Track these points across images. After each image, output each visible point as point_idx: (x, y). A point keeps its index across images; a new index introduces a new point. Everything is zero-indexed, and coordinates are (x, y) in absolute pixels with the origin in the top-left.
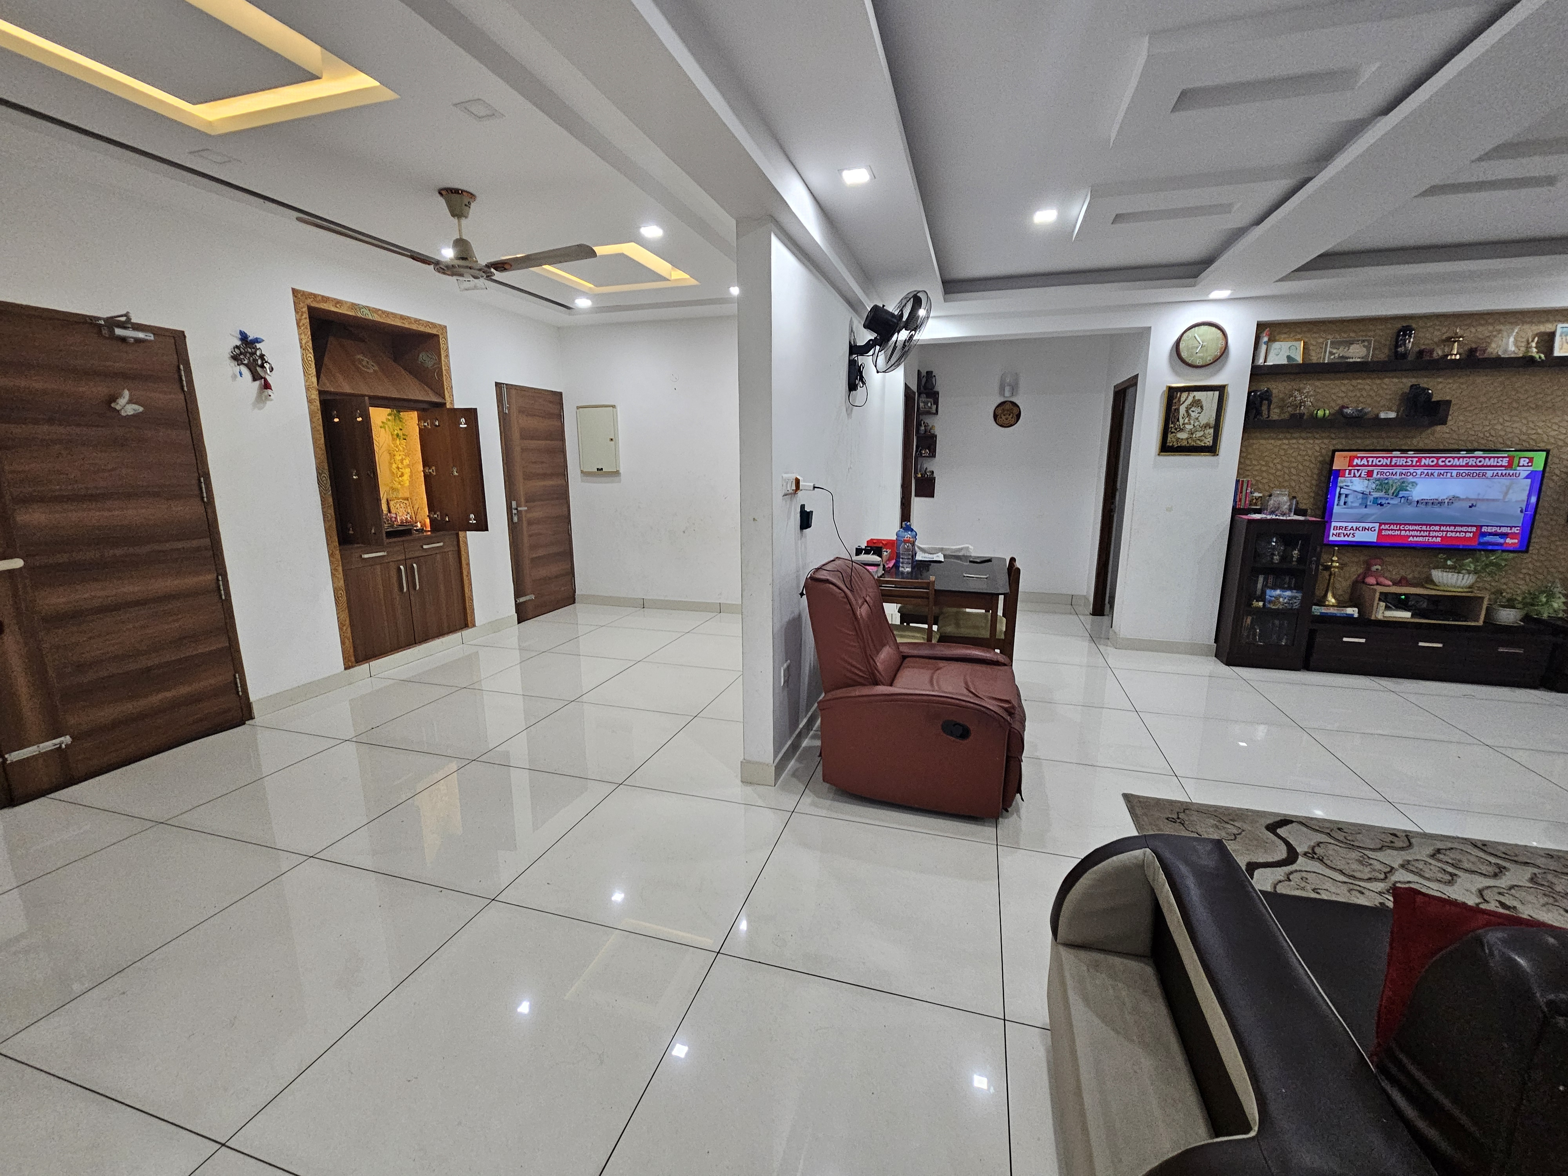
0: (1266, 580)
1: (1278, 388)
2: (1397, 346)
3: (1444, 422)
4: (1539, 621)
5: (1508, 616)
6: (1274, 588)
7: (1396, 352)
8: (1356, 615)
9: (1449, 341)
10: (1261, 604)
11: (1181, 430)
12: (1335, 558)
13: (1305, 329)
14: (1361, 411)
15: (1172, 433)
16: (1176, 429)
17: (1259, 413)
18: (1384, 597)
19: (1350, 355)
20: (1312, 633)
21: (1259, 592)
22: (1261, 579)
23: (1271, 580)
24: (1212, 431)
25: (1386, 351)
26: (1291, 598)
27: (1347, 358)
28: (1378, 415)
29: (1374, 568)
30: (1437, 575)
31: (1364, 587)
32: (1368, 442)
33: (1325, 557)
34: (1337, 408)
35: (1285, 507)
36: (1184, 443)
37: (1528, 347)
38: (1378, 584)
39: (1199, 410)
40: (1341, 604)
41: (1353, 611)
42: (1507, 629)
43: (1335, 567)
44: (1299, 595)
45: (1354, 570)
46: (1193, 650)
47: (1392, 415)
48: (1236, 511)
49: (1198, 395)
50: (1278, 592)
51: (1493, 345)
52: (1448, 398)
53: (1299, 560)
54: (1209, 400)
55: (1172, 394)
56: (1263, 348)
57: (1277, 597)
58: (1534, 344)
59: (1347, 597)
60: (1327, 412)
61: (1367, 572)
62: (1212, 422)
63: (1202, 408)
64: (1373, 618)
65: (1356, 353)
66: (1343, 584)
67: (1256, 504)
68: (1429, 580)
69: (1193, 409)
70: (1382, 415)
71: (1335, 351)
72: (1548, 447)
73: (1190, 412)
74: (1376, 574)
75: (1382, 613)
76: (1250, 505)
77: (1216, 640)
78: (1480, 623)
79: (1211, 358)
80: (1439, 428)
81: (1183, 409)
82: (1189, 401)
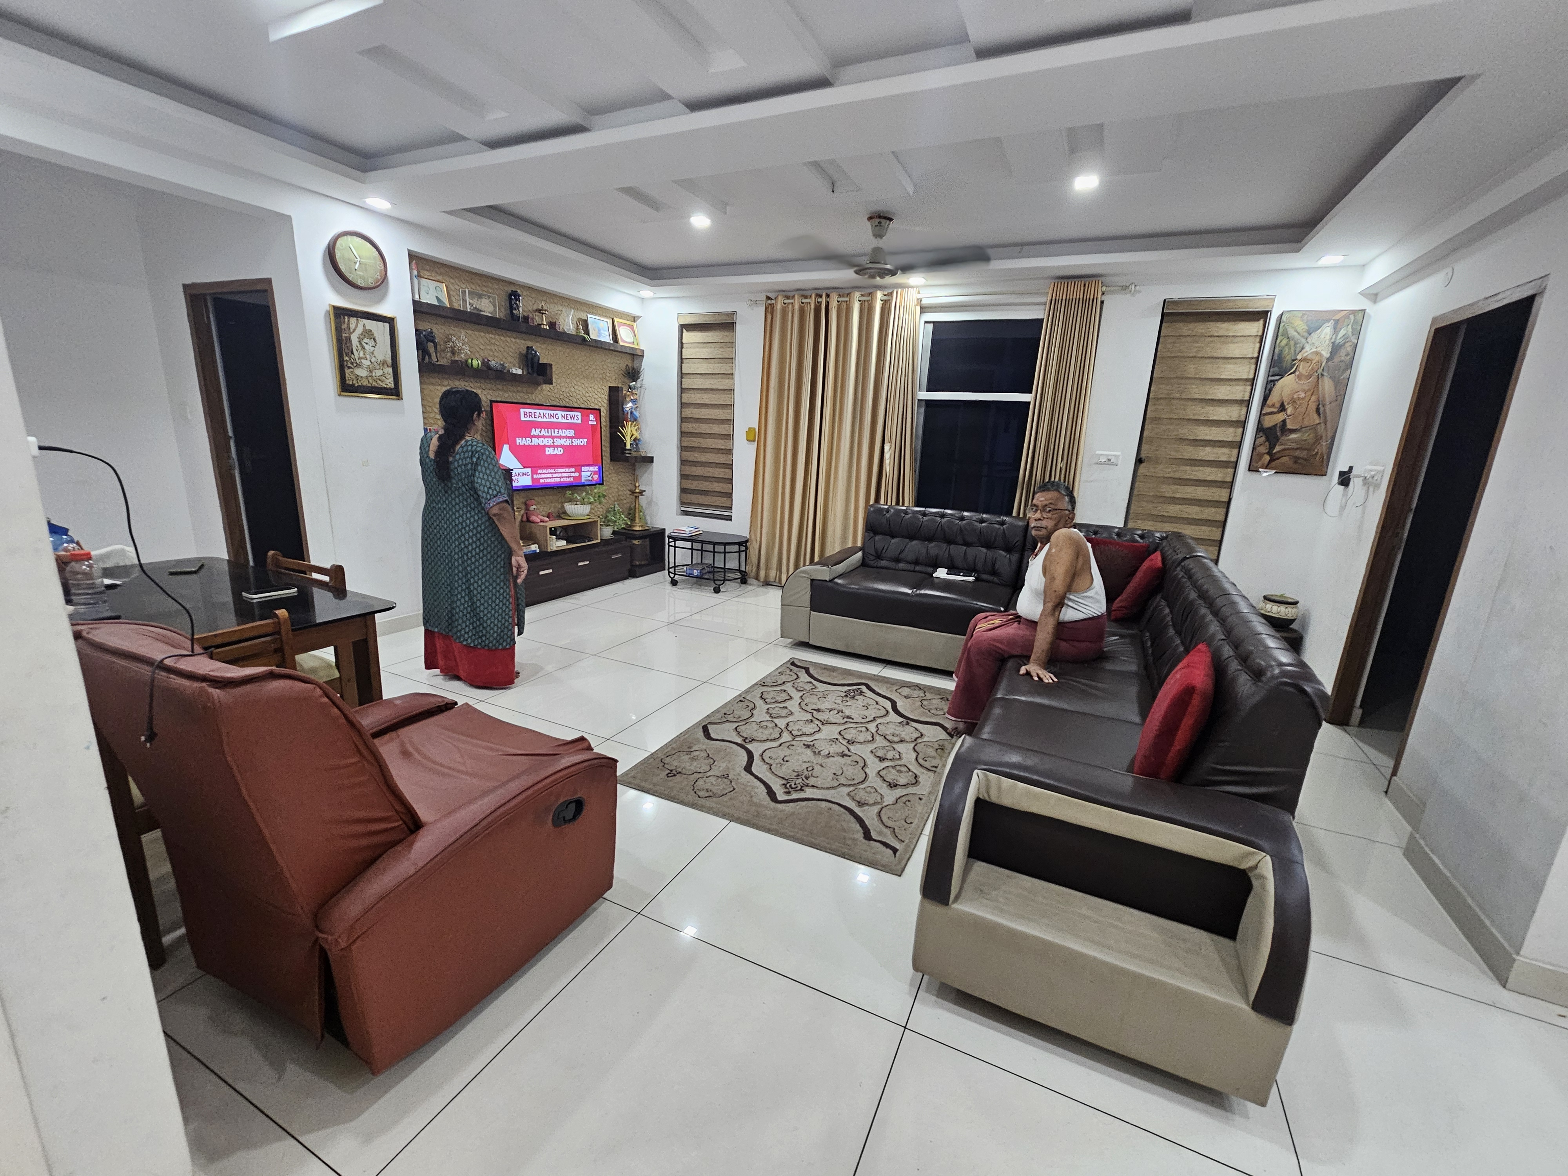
1: (439, 330)
2: (511, 308)
3: (550, 381)
4: (618, 533)
5: (608, 532)
7: (512, 314)
8: (538, 551)
9: (541, 312)
11: (358, 366)
13: (442, 270)
14: (502, 365)
15: (349, 368)
16: (352, 363)
17: (427, 354)
18: (553, 532)
19: (483, 309)
24: (390, 370)
25: (503, 311)
27: (481, 311)
28: (510, 370)
29: (532, 508)
30: (569, 508)
31: (532, 525)
34: (484, 359)
36: (365, 383)
37: (578, 328)
38: (542, 521)
39: (373, 343)
41: (535, 547)
42: (609, 542)
47: (519, 372)
49: (370, 324)
51: (561, 322)
52: (548, 362)
55: (339, 316)
56: (417, 282)
60: (479, 362)
61: (528, 512)
62: (389, 361)
63: (374, 340)
64: (549, 550)
65: (487, 307)
68: (565, 513)
69: (366, 340)
70: (514, 371)
71: (471, 301)
72: (598, 407)
73: (363, 343)
74: (538, 512)
75: (554, 545)
78: (599, 541)
79: (370, 280)
80: (546, 387)
81: (354, 338)
82: (360, 329)
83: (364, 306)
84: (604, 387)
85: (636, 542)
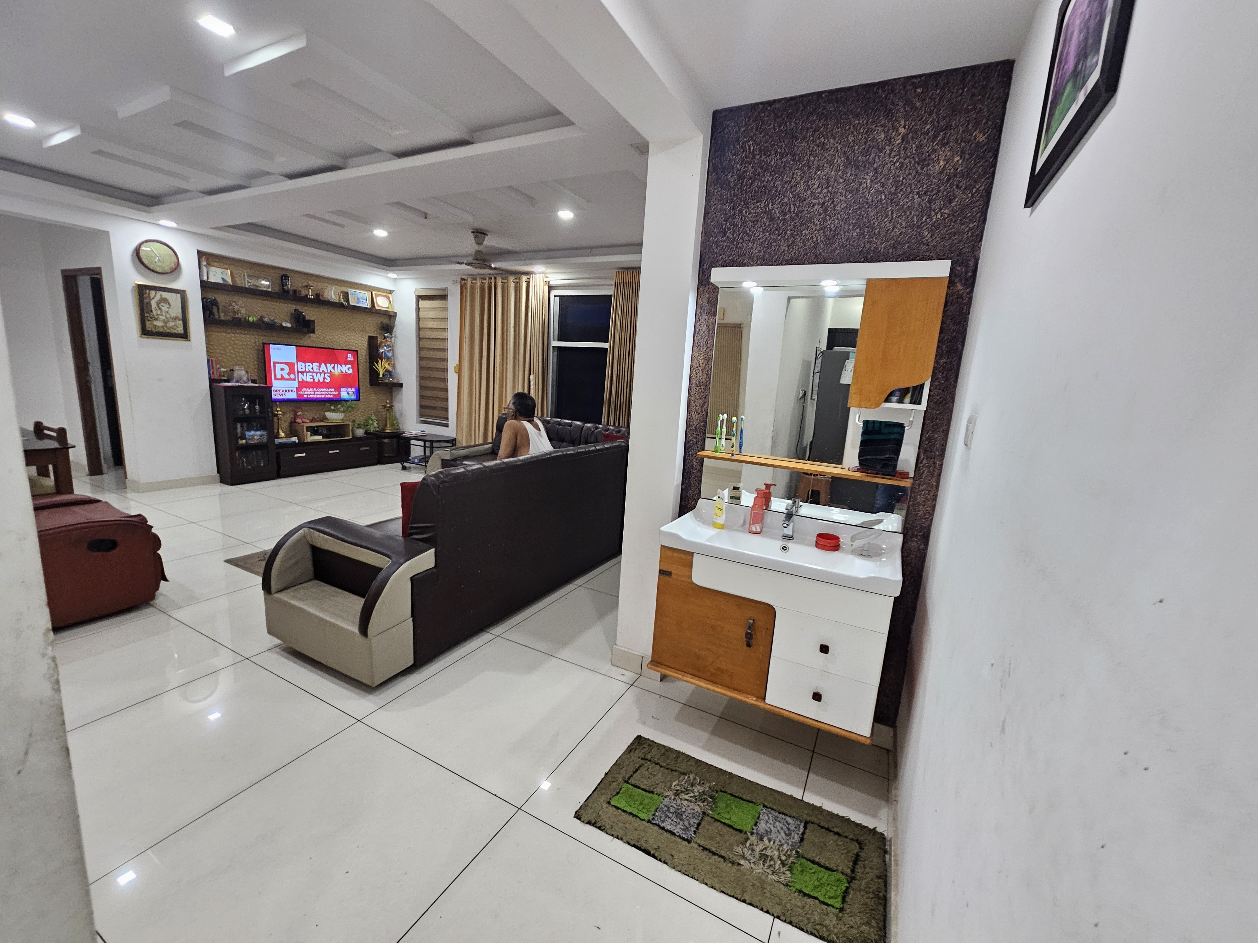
0: (242, 426)
1: (222, 299)
2: (283, 286)
3: (313, 332)
4: (370, 433)
5: (360, 432)
6: (249, 430)
7: (283, 289)
8: (297, 441)
9: (307, 287)
10: (244, 441)
11: (156, 319)
12: (278, 409)
13: (229, 262)
14: (273, 320)
15: (149, 320)
16: (151, 318)
17: (211, 313)
18: (309, 429)
19: (260, 285)
20: (278, 456)
21: (239, 435)
22: (239, 425)
23: (245, 425)
24: (181, 322)
25: (278, 286)
26: (262, 435)
27: (258, 287)
28: (281, 324)
29: (299, 413)
30: (329, 415)
31: (297, 425)
32: (279, 340)
33: (274, 408)
34: (259, 317)
35: (245, 378)
36: (161, 330)
37: (340, 298)
38: (303, 422)
39: (167, 306)
40: (287, 436)
41: (295, 439)
42: (360, 439)
43: (280, 414)
44: (265, 433)
45: (289, 416)
46: (203, 481)
47: (289, 325)
48: (212, 381)
49: (165, 295)
50: (253, 432)
51: (325, 294)
52: (312, 319)
53: (260, 411)
54: (175, 300)
55: (142, 290)
56: (205, 269)
57: (253, 436)
58: (341, 297)
59: (288, 432)
60: (255, 319)
61: (296, 416)
62: (180, 315)
63: (169, 304)
64: (306, 441)
66: (285, 424)
67: (224, 376)
68: (325, 419)
69: (162, 304)
70: (284, 324)
71: (250, 281)
72: (357, 349)
73: (160, 306)
74: (302, 417)
75: (310, 438)
76: (220, 376)
77: (218, 472)
78: (350, 437)
79: (167, 268)
80: (312, 335)
81: (153, 304)
82: (158, 297)
83: (162, 283)
84: (364, 336)
85: (386, 441)
